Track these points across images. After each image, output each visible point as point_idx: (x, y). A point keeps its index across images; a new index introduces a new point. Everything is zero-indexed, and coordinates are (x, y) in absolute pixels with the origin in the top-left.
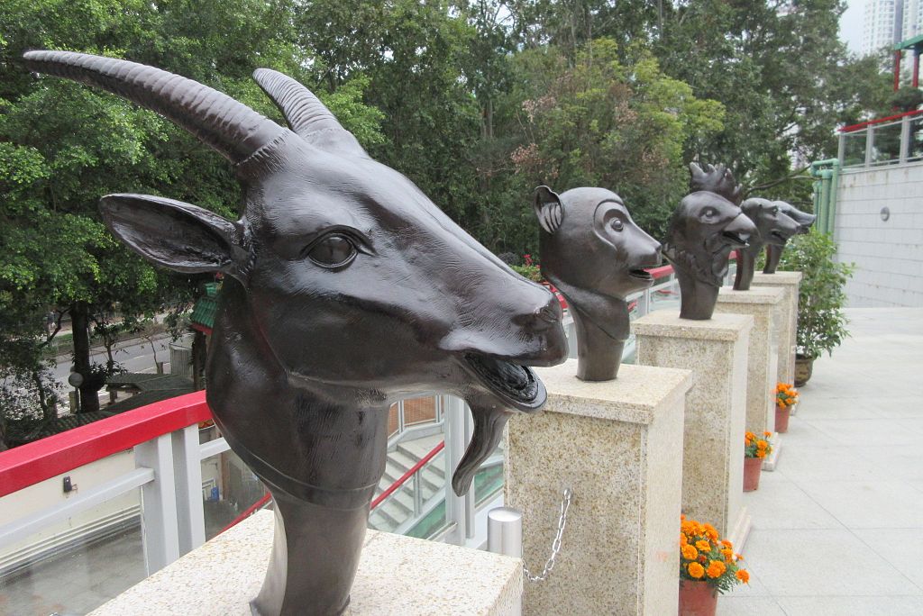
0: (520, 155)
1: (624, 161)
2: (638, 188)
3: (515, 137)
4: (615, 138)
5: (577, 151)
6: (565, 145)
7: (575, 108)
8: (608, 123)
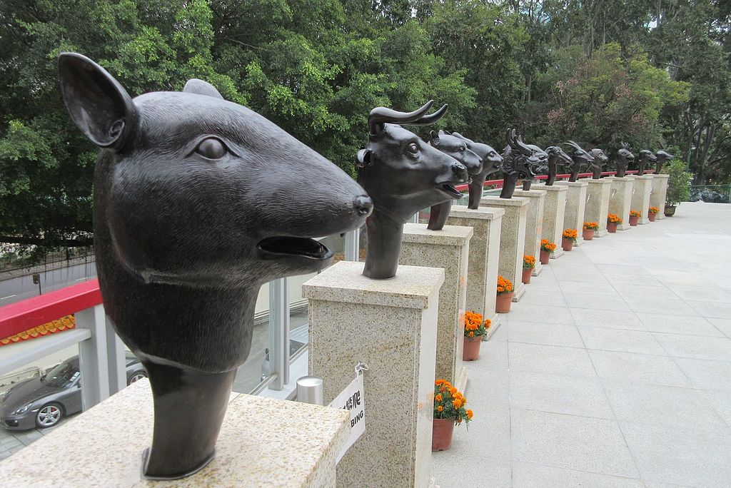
0: (553, 115)
1: (619, 120)
2: (628, 136)
3: (549, 103)
4: (614, 107)
5: (589, 114)
6: (583, 109)
7: (590, 87)
8: (612, 97)
